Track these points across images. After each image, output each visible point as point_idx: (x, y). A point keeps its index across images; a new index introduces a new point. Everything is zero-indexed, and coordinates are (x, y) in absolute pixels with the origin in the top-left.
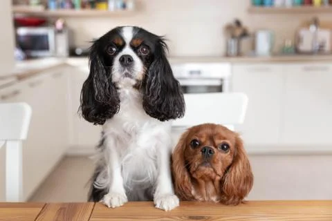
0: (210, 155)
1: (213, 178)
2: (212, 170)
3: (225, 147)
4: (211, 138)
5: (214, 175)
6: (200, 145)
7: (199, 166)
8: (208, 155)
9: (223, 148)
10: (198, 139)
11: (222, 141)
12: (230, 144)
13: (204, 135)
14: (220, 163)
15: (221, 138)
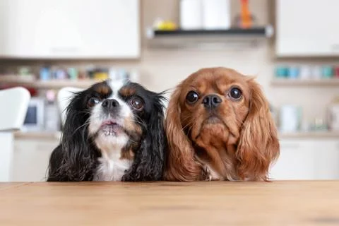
0: (217, 105)
1: (225, 139)
2: (223, 126)
3: (236, 93)
4: (213, 85)
5: (225, 134)
6: (199, 98)
7: (202, 124)
8: (213, 107)
9: (233, 94)
10: (195, 89)
11: (230, 86)
12: (243, 88)
13: (203, 83)
14: (233, 115)
15: (227, 81)
